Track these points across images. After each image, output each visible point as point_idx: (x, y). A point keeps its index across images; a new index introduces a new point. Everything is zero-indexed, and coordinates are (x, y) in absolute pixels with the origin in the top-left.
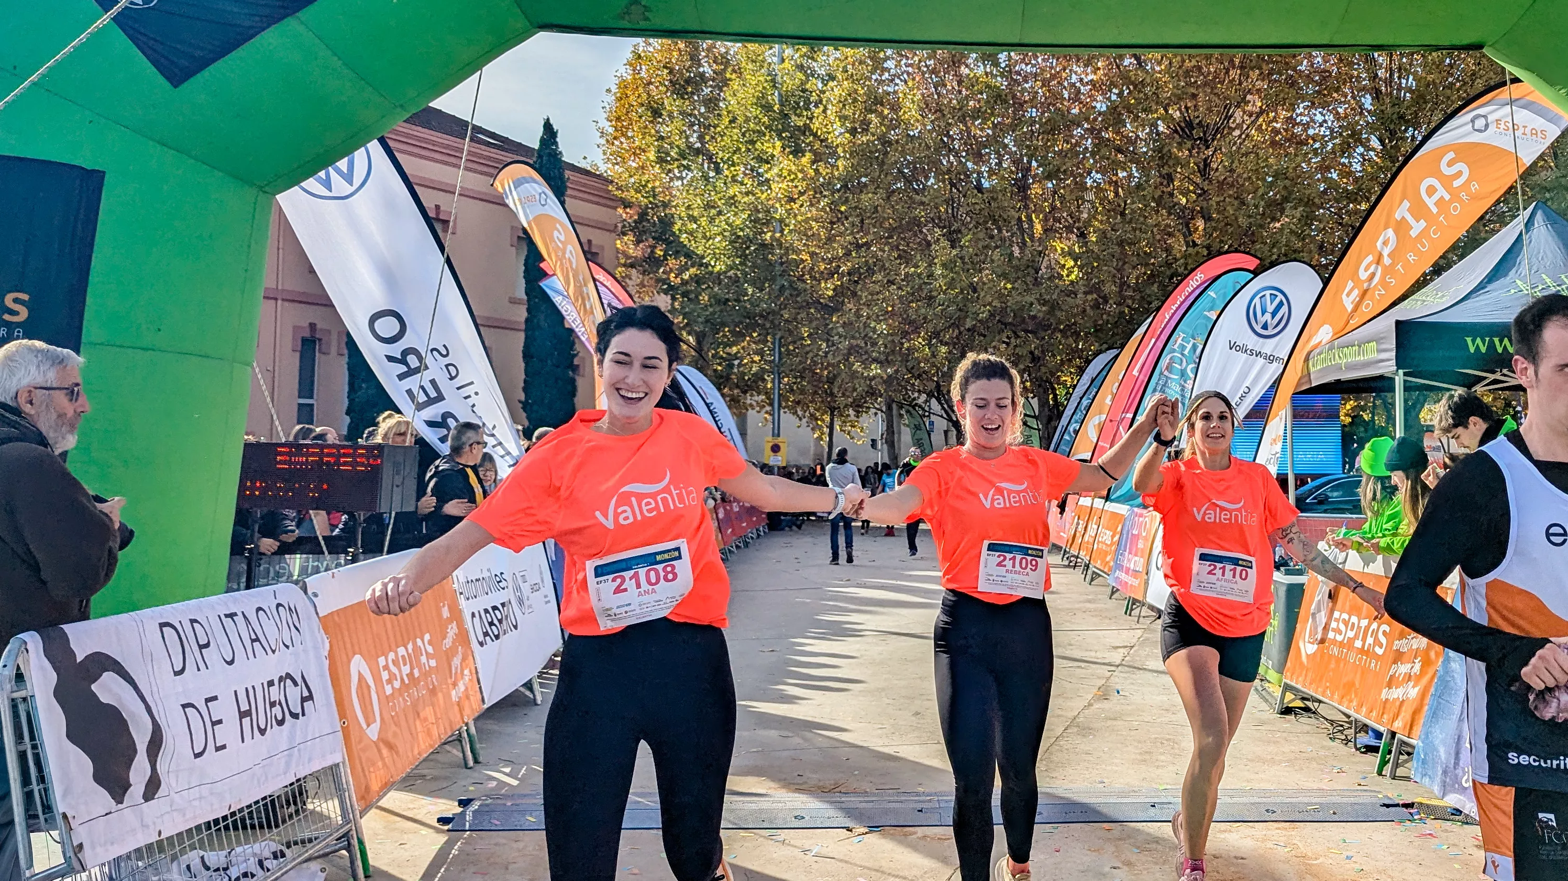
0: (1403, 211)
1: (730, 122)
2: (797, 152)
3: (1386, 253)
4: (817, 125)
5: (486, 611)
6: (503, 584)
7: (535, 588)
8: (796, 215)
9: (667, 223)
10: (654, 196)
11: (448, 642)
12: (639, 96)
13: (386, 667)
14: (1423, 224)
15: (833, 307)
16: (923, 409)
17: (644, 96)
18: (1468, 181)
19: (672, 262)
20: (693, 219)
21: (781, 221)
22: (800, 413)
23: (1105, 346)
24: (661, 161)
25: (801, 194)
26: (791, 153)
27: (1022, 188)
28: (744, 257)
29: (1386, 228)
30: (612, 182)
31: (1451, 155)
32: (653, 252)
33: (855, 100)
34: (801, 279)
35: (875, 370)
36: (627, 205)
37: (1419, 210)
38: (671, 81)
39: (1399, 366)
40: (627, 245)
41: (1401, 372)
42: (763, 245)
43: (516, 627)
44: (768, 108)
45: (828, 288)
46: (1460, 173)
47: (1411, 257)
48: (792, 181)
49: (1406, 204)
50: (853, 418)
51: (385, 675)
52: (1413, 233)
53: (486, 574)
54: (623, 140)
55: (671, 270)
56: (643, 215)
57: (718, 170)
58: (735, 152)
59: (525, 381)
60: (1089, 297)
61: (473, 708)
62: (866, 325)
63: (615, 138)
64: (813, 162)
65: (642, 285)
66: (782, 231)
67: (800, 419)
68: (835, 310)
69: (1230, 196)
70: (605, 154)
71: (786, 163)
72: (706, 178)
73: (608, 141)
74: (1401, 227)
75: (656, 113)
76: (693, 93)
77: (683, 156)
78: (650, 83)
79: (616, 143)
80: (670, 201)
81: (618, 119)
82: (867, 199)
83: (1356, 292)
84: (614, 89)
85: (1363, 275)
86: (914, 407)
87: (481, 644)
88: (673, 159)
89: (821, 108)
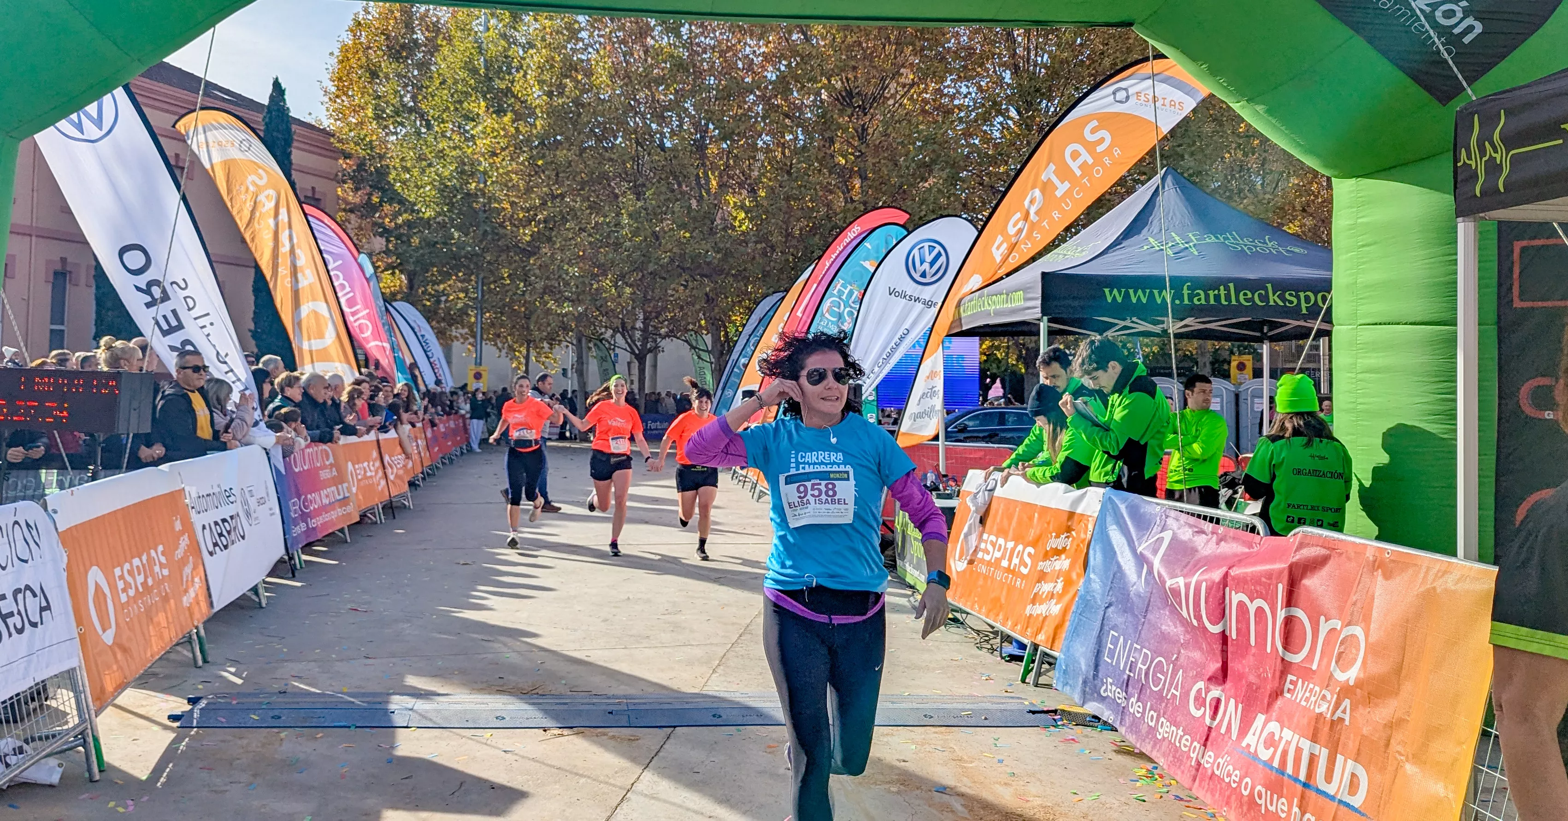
0: (1049, 173)
1: (441, 84)
2: (500, 112)
3: (1032, 211)
4: (518, 87)
5: (216, 523)
6: (232, 499)
7: (261, 502)
8: (498, 168)
9: (382, 173)
10: (372, 149)
11: (179, 553)
12: (359, 59)
13: (122, 577)
14: (1067, 184)
15: (531, 251)
16: (609, 343)
17: (364, 59)
18: (1110, 147)
19: (387, 208)
20: (407, 170)
21: (485, 173)
22: (500, 345)
23: (772, 290)
24: (378, 117)
25: (503, 149)
26: (494, 112)
27: (700, 147)
28: (451, 205)
29: (1033, 187)
30: (333, 136)
31: (1095, 123)
32: (369, 198)
33: (552, 67)
34: (502, 225)
35: (567, 308)
36: (347, 156)
37: (1064, 173)
38: (388, 46)
39: (1044, 312)
40: (346, 193)
41: (1045, 318)
42: (468, 194)
43: (243, 537)
44: (474, 71)
45: (526, 234)
46: (1102, 140)
47: (1056, 215)
48: (495, 137)
49: (1052, 167)
50: (547, 349)
51: (121, 585)
52: (1059, 193)
53: (216, 490)
54: (344, 98)
55: (386, 215)
56: (361, 166)
57: (429, 127)
58: (444, 111)
59: (255, 313)
60: (759, 246)
61: (202, 613)
62: (560, 268)
63: (337, 97)
64: (513, 121)
65: (360, 228)
66: (485, 182)
67: (500, 350)
68: (531, 254)
69: (884, 158)
70: (328, 110)
71: (489, 122)
72: (418, 133)
73: (330, 99)
74: (1047, 188)
75: (374, 75)
76: (407, 58)
77: (397, 113)
78: (369, 48)
79: (338, 101)
80: (385, 153)
81: (340, 79)
82: (562, 155)
83: (1005, 246)
84: (337, 52)
85: (1012, 230)
86: (601, 341)
87: (211, 554)
88: (389, 116)
89: (522, 73)
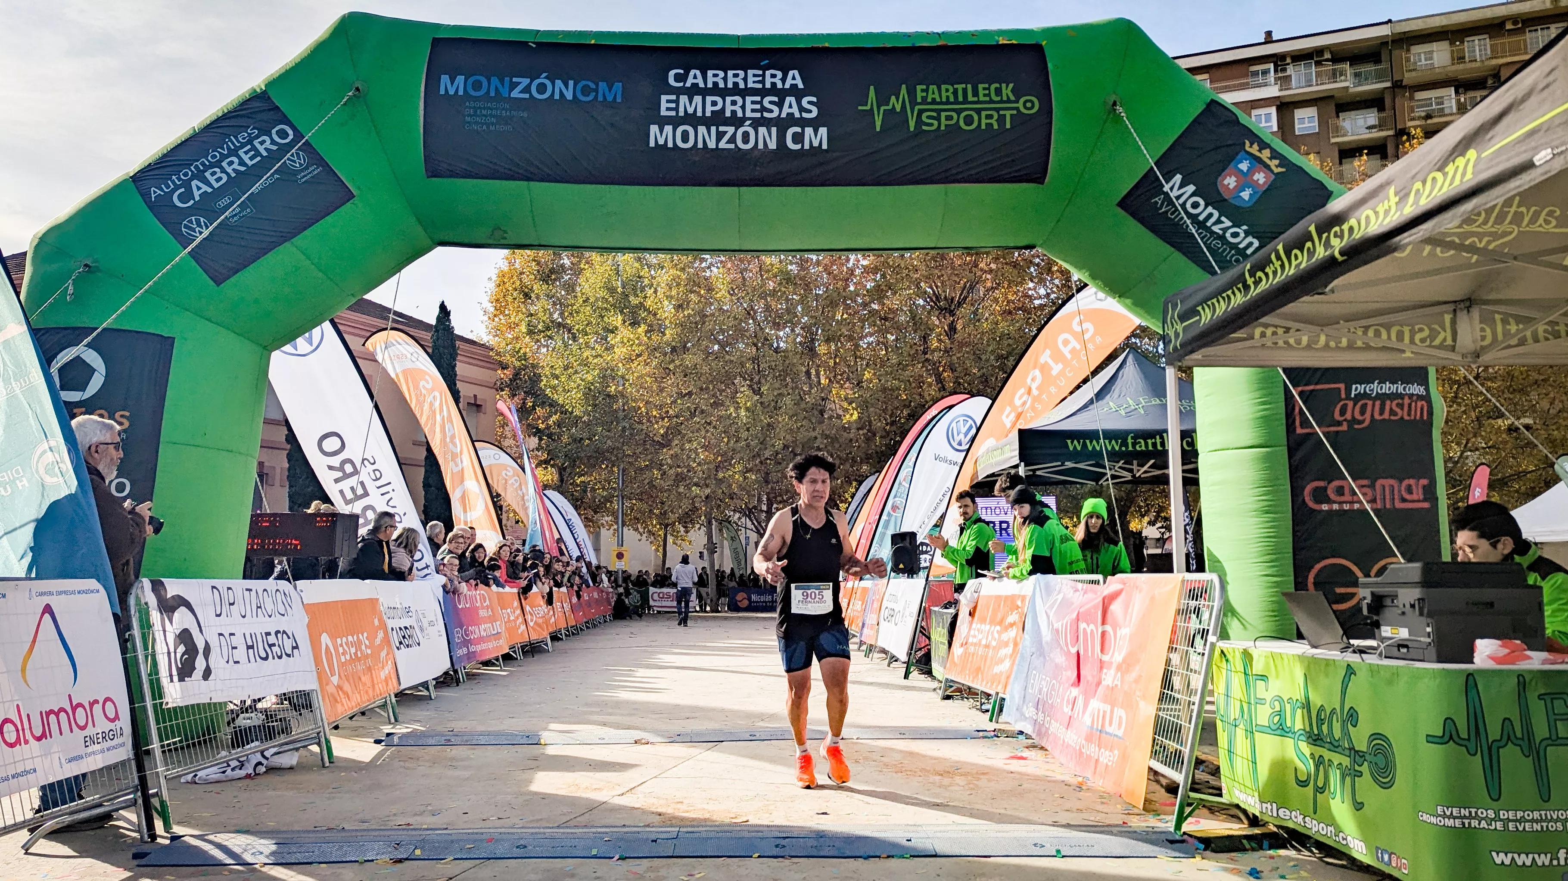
0: (1044, 357)
1: (584, 301)
2: (635, 324)
4: (649, 303)
5: (401, 629)
8: (633, 373)
9: (536, 379)
10: (526, 360)
11: (378, 641)
12: (514, 282)
13: (341, 645)
15: (665, 442)
16: (737, 524)
17: (518, 283)
18: (1093, 336)
19: (539, 411)
20: (556, 377)
21: (623, 377)
22: (641, 530)
24: (530, 333)
25: (638, 356)
26: (630, 324)
28: (595, 405)
30: (492, 349)
31: (1080, 317)
33: (678, 285)
34: (639, 421)
35: (696, 490)
36: (504, 367)
37: (1058, 356)
42: (609, 396)
44: (612, 290)
46: (1087, 330)
48: (631, 346)
49: (1047, 351)
50: (682, 533)
51: (341, 650)
52: (1054, 372)
53: (399, 606)
54: (501, 317)
55: (539, 418)
56: (516, 375)
57: (575, 339)
58: (587, 325)
60: (861, 432)
63: (495, 316)
64: (646, 332)
66: (624, 385)
67: (641, 535)
68: (663, 446)
70: (487, 328)
71: (625, 332)
72: (566, 345)
73: (489, 318)
74: (1044, 367)
75: (527, 296)
76: (555, 280)
77: (548, 328)
78: (522, 273)
79: (496, 319)
80: (537, 363)
81: (497, 300)
82: (689, 360)
84: (494, 278)
86: (730, 522)
88: (540, 331)
89: (653, 289)
